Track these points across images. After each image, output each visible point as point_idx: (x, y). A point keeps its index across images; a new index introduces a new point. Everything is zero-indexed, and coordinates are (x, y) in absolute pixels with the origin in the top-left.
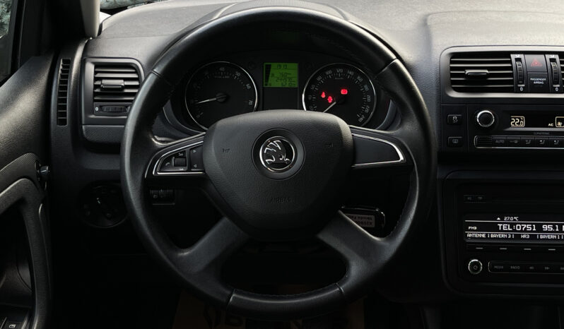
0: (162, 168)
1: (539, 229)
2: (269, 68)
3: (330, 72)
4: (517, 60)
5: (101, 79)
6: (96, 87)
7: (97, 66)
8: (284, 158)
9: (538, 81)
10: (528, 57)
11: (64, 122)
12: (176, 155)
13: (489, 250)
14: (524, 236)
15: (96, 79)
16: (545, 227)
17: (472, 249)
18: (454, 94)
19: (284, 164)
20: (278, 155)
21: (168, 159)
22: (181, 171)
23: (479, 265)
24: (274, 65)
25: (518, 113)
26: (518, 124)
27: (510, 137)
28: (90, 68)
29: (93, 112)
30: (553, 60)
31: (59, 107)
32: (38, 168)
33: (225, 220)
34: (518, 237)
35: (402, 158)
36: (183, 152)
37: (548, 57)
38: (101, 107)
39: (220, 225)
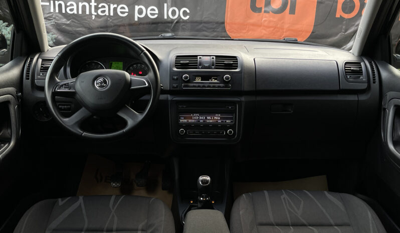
0: (60, 88)
1: (206, 118)
2: (111, 64)
3: (135, 65)
4: (200, 58)
5: (44, 64)
6: (42, 67)
7: (43, 60)
8: (103, 84)
9: (207, 65)
10: (204, 57)
11: (28, 79)
12: (65, 85)
13: (188, 126)
14: (201, 121)
15: (42, 64)
16: (208, 118)
17: (181, 126)
18: (175, 69)
19: (103, 86)
20: (101, 83)
21: (62, 86)
22: (67, 90)
23: (183, 131)
24: (114, 63)
25: (198, 76)
26: (198, 80)
27: (195, 84)
28: (40, 60)
29: (40, 75)
30: (213, 58)
31: (27, 73)
32: (17, 93)
33: (83, 108)
34: (199, 121)
35: (147, 85)
36: (68, 83)
37: (211, 57)
38: (43, 74)
39: (81, 110)
